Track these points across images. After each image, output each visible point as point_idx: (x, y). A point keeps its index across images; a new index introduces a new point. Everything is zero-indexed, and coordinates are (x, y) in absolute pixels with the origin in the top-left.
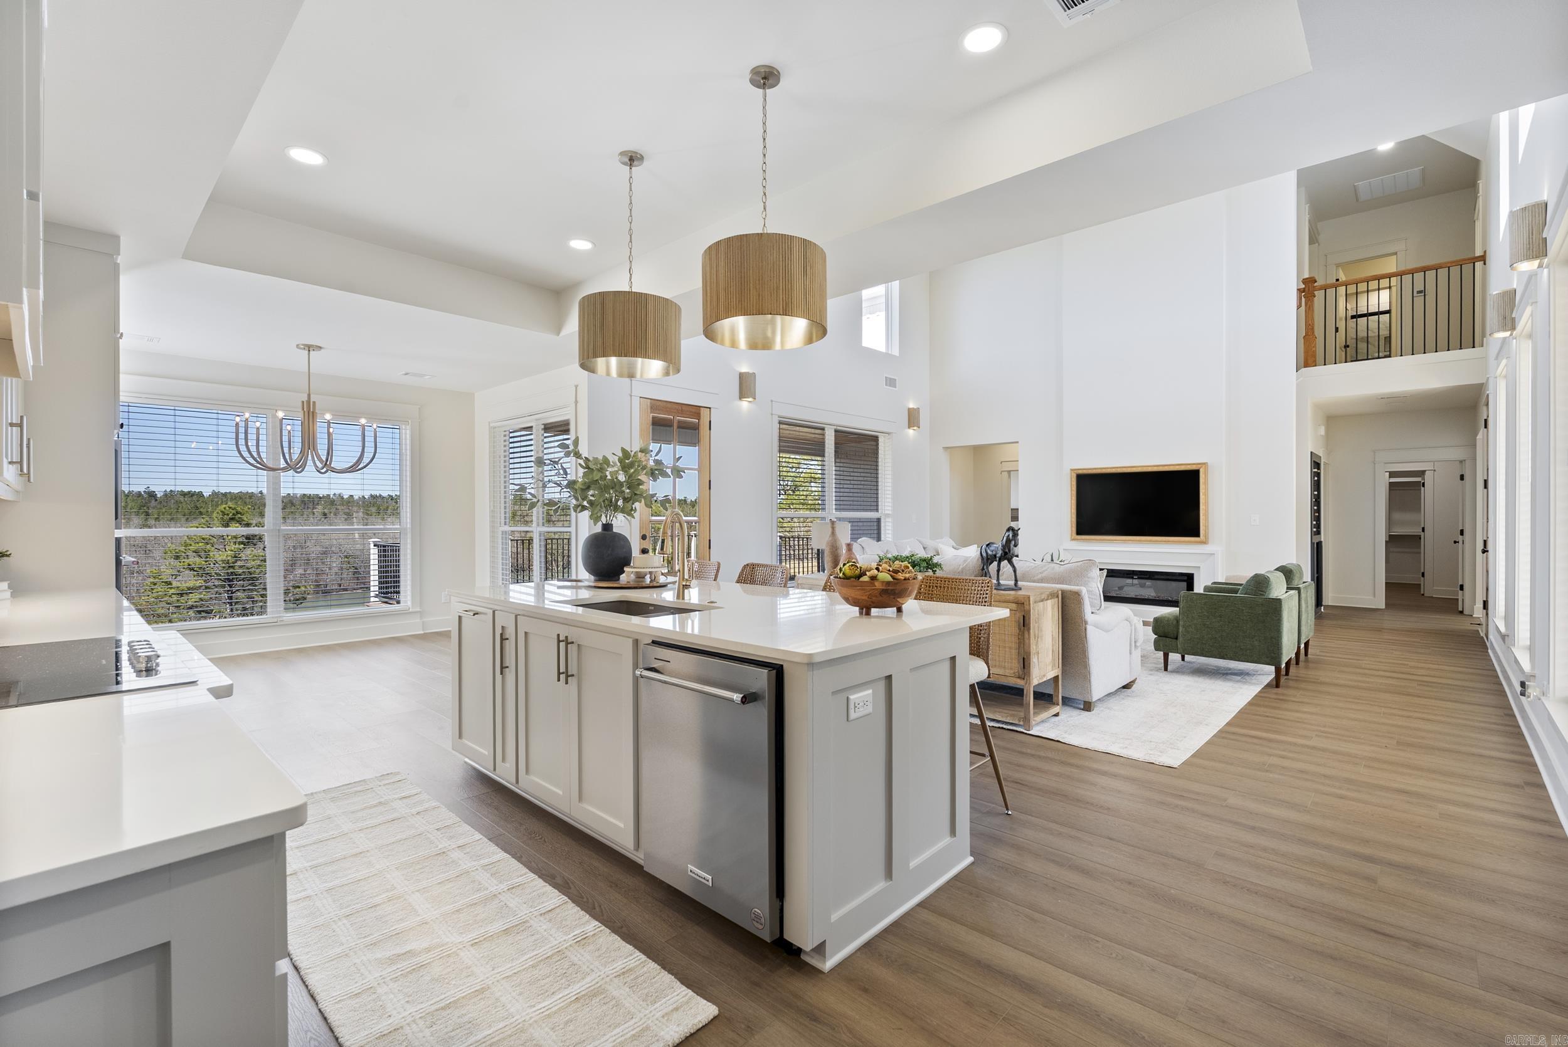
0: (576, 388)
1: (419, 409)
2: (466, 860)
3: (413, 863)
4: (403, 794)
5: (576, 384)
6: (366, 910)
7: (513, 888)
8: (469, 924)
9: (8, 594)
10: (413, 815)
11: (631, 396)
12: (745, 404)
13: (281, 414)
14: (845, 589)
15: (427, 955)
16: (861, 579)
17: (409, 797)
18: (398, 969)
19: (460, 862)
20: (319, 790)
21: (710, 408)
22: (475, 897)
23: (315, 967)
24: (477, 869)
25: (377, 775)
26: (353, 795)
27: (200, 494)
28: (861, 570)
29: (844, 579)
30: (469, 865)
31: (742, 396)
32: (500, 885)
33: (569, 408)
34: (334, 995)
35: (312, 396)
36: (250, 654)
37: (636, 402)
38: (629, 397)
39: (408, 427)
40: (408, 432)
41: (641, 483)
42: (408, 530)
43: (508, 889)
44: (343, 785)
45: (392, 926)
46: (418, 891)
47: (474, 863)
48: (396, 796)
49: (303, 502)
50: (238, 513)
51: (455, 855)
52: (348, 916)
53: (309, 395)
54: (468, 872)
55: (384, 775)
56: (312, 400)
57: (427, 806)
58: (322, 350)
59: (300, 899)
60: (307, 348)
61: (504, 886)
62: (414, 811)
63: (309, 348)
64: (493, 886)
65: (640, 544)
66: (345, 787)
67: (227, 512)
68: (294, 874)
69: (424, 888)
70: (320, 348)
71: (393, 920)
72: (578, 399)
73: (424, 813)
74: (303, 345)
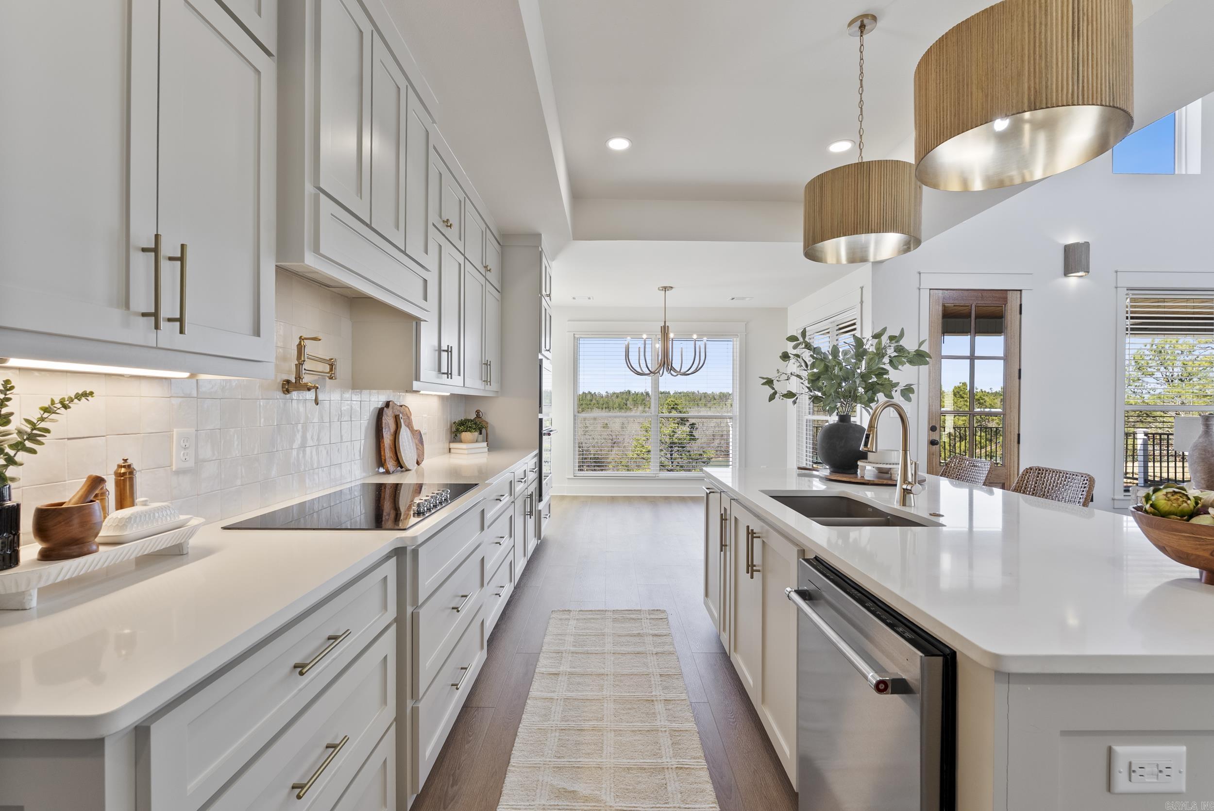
0: (862, 289)
1: (746, 324)
2: (663, 716)
3: (627, 700)
4: (656, 632)
5: (861, 286)
6: (575, 730)
7: (681, 768)
8: (627, 789)
9: (486, 450)
10: (652, 654)
11: (919, 289)
12: (1073, 280)
13: (645, 336)
14: (1157, 532)
15: (583, 804)
16: (1195, 521)
17: (660, 636)
18: (558, 805)
19: (658, 717)
20: (610, 609)
21: (1021, 291)
22: (648, 761)
23: (518, 767)
24: (665, 731)
25: (650, 609)
26: (627, 620)
27: (669, 393)
28: (1197, 503)
29: (1154, 514)
30: (662, 723)
31: (1067, 272)
32: (673, 758)
33: (855, 310)
34: (510, 804)
35: (666, 323)
36: (640, 496)
37: (925, 294)
38: (918, 291)
39: (738, 339)
40: (738, 343)
41: (886, 372)
42: (738, 417)
43: (677, 767)
44: (627, 610)
45: (580, 757)
46: (615, 731)
47: (667, 723)
48: (651, 632)
49: (720, 396)
50: (676, 404)
51: (659, 707)
52: (562, 729)
53: (665, 322)
54: (658, 730)
55: (654, 610)
56: (666, 325)
57: (665, 650)
58: (673, 289)
59: (548, 699)
60: (664, 289)
61: (674, 762)
62: (655, 650)
63: (665, 289)
64: (668, 760)
65: (929, 435)
66: (627, 612)
67: (670, 404)
68: (556, 674)
69: (620, 730)
70: (672, 287)
71: (584, 752)
72: (863, 299)
73: (660, 654)
74: (662, 287)
